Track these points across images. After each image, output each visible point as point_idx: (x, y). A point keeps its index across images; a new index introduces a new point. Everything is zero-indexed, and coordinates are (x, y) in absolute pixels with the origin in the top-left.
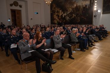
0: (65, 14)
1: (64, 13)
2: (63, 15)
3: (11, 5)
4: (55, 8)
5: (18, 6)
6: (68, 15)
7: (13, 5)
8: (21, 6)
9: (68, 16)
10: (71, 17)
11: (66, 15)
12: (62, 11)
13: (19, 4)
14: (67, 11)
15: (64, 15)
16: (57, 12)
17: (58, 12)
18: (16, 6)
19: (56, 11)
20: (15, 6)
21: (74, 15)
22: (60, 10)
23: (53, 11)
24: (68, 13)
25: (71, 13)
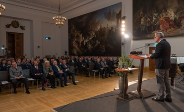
0: (87, 41)
1: (85, 39)
2: (83, 41)
3: (8, 26)
4: (74, 31)
5: (19, 28)
6: (90, 41)
7: (11, 27)
8: (23, 28)
9: (91, 43)
10: (94, 44)
11: (88, 42)
12: (83, 36)
13: (20, 25)
14: (89, 35)
15: (85, 41)
16: (76, 37)
17: (78, 37)
18: (15, 28)
19: (76, 36)
20: (14, 27)
21: (97, 41)
22: (81, 33)
23: (72, 35)
24: (90, 39)
25: (94, 39)
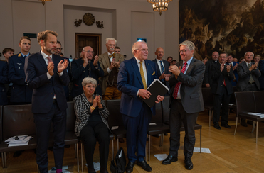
0: (219, 38)
1: (216, 34)
2: (211, 39)
3: (78, 24)
4: (190, 22)
5: (95, 25)
6: (227, 39)
7: (83, 24)
8: (100, 25)
9: (229, 43)
10: (238, 44)
11: (223, 40)
12: (209, 29)
13: (97, 20)
14: (225, 25)
15: (214, 40)
16: (195, 34)
17: (198, 32)
18: (89, 25)
19: (194, 31)
20: (86, 24)
21: (247, 37)
22: (205, 24)
23: (186, 30)
24: (228, 33)
25: (239, 32)
